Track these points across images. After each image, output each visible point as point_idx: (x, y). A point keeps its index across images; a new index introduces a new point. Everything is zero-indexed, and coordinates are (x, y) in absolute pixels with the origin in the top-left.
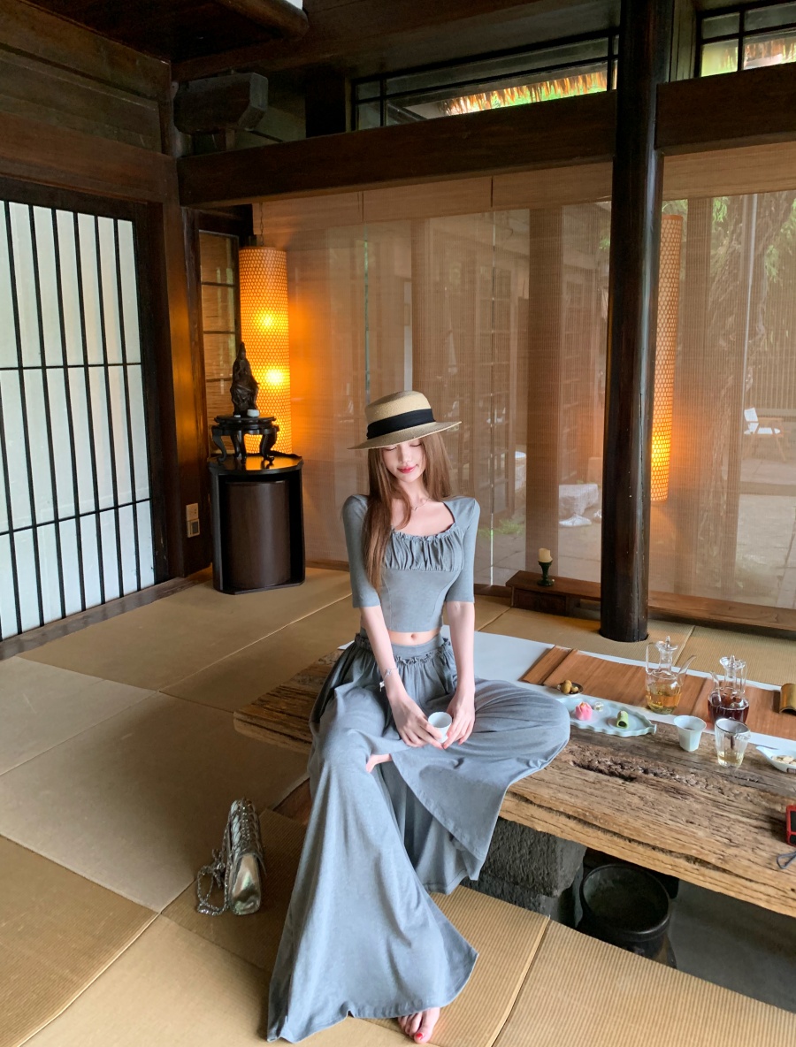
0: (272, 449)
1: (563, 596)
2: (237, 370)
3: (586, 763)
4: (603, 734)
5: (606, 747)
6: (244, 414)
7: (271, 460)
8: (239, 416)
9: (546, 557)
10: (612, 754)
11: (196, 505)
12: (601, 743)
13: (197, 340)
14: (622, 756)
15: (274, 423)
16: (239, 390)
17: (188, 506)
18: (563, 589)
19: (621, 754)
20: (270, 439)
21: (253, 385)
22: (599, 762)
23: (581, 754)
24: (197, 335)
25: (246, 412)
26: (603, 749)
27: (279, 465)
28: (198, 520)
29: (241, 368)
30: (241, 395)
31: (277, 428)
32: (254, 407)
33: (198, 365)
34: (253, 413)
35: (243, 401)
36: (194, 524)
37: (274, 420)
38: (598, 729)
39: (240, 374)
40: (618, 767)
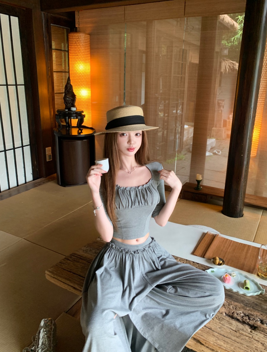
0: (83, 125)
1: (206, 195)
2: (67, 89)
3: (231, 314)
4: (237, 293)
5: (240, 303)
6: (69, 109)
7: (81, 130)
8: (67, 110)
9: (200, 178)
10: (243, 308)
11: (50, 148)
12: (237, 300)
13: (50, 75)
14: (249, 310)
15: (83, 114)
16: (67, 99)
17: (46, 148)
18: (206, 191)
19: (248, 309)
20: (81, 121)
21: (74, 96)
22: (237, 314)
23: (228, 307)
24: (50, 73)
25: (70, 108)
26: (238, 305)
27: (85, 132)
28: (51, 154)
29: (68, 88)
30: (68, 100)
31: (84, 116)
32: (74, 106)
33: (50, 87)
34: (73, 109)
35: (69, 103)
36: (49, 156)
37: (83, 112)
38: (235, 290)
39: (68, 91)
40: (247, 318)
